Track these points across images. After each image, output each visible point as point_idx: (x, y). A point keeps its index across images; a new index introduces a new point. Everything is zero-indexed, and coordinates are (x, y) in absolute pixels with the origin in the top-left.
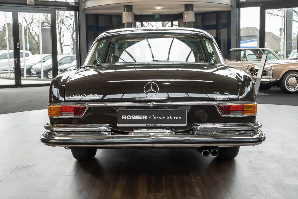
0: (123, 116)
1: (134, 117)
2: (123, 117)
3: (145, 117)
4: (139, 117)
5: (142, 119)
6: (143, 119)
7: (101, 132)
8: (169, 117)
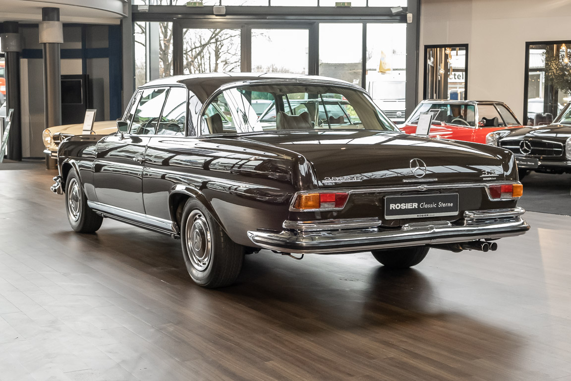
0: (391, 205)
1: (403, 206)
2: (393, 206)
3: (415, 205)
4: (409, 206)
5: (412, 208)
6: (414, 207)
7: (368, 228)
8: (441, 204)
